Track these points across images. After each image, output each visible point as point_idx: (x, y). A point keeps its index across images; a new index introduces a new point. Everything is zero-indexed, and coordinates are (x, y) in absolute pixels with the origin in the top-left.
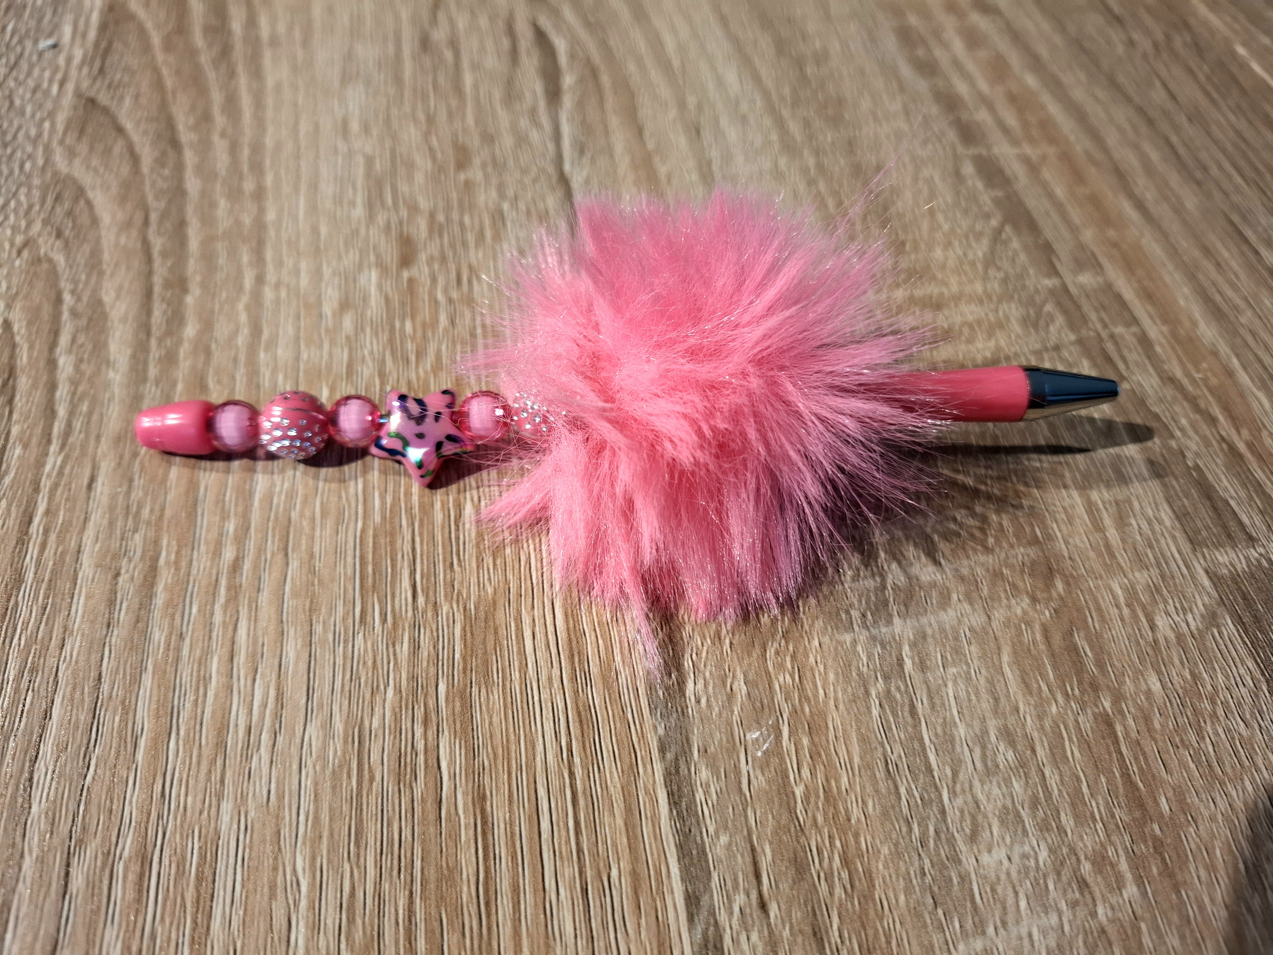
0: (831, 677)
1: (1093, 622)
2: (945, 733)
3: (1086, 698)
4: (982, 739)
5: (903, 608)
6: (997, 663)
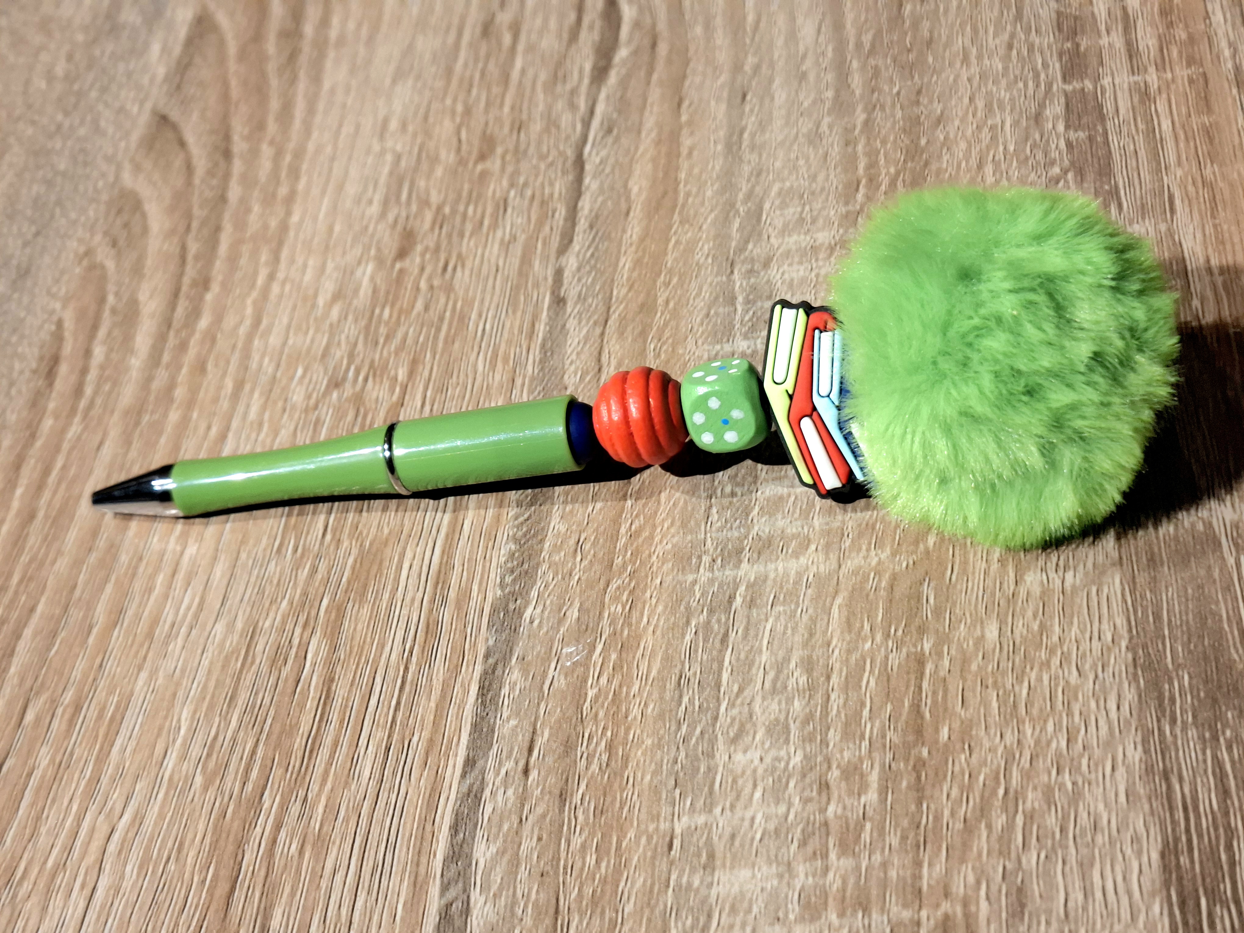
0: (661, 607)
1: (950, 576)
2: (747, 659)
3: (907, 640)
5: (756, 555)
6: (828, 604)
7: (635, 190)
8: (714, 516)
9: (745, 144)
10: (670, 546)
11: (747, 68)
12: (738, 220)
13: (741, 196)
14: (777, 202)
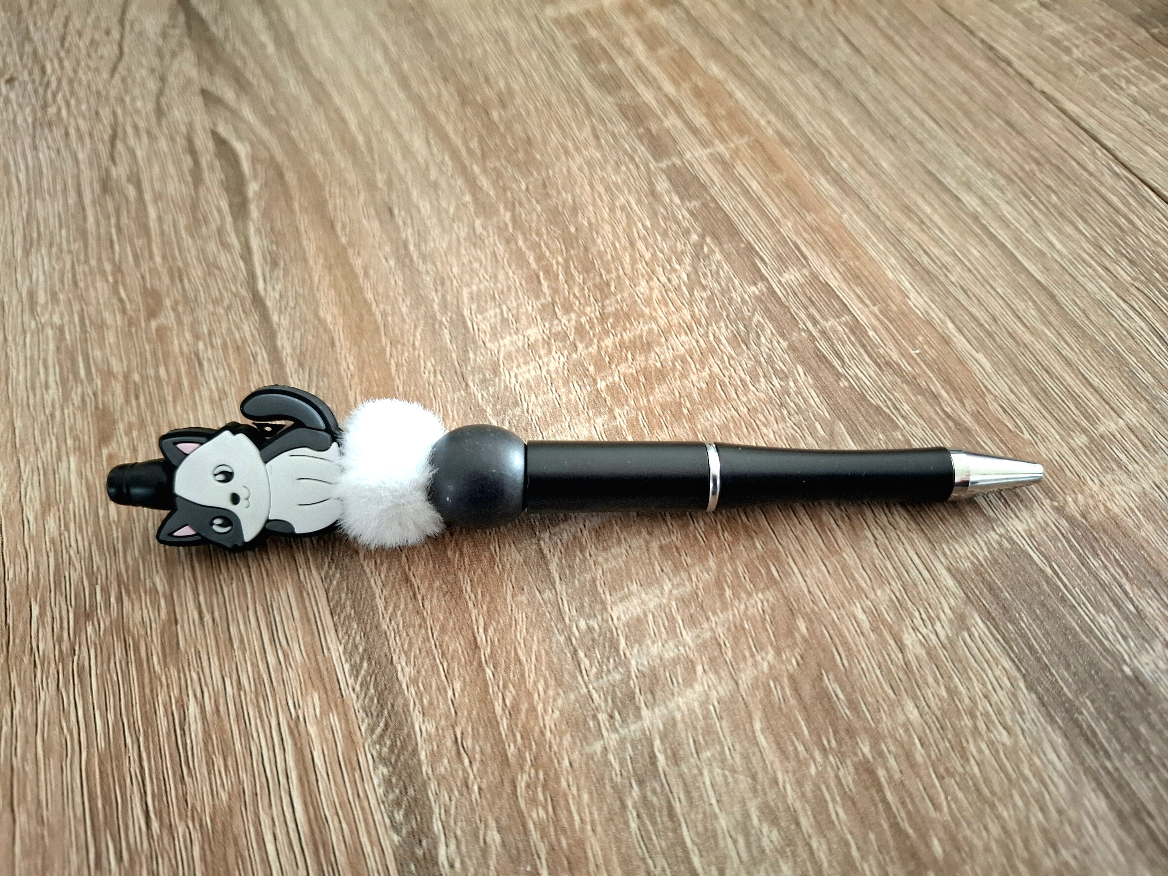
0: (585, 797)
1: (841, 661)
2: (706, 829)
3: (844, 749)
4: (745, 827)
5: (649, 696)
6: (750, 734)
7: (329, 318)
8: (585, 663)
9: (415, 256)
10: (557, 713)
11: (380, 184)
12: (446, 332)
13: (436, 307)
14: (474, 307)
